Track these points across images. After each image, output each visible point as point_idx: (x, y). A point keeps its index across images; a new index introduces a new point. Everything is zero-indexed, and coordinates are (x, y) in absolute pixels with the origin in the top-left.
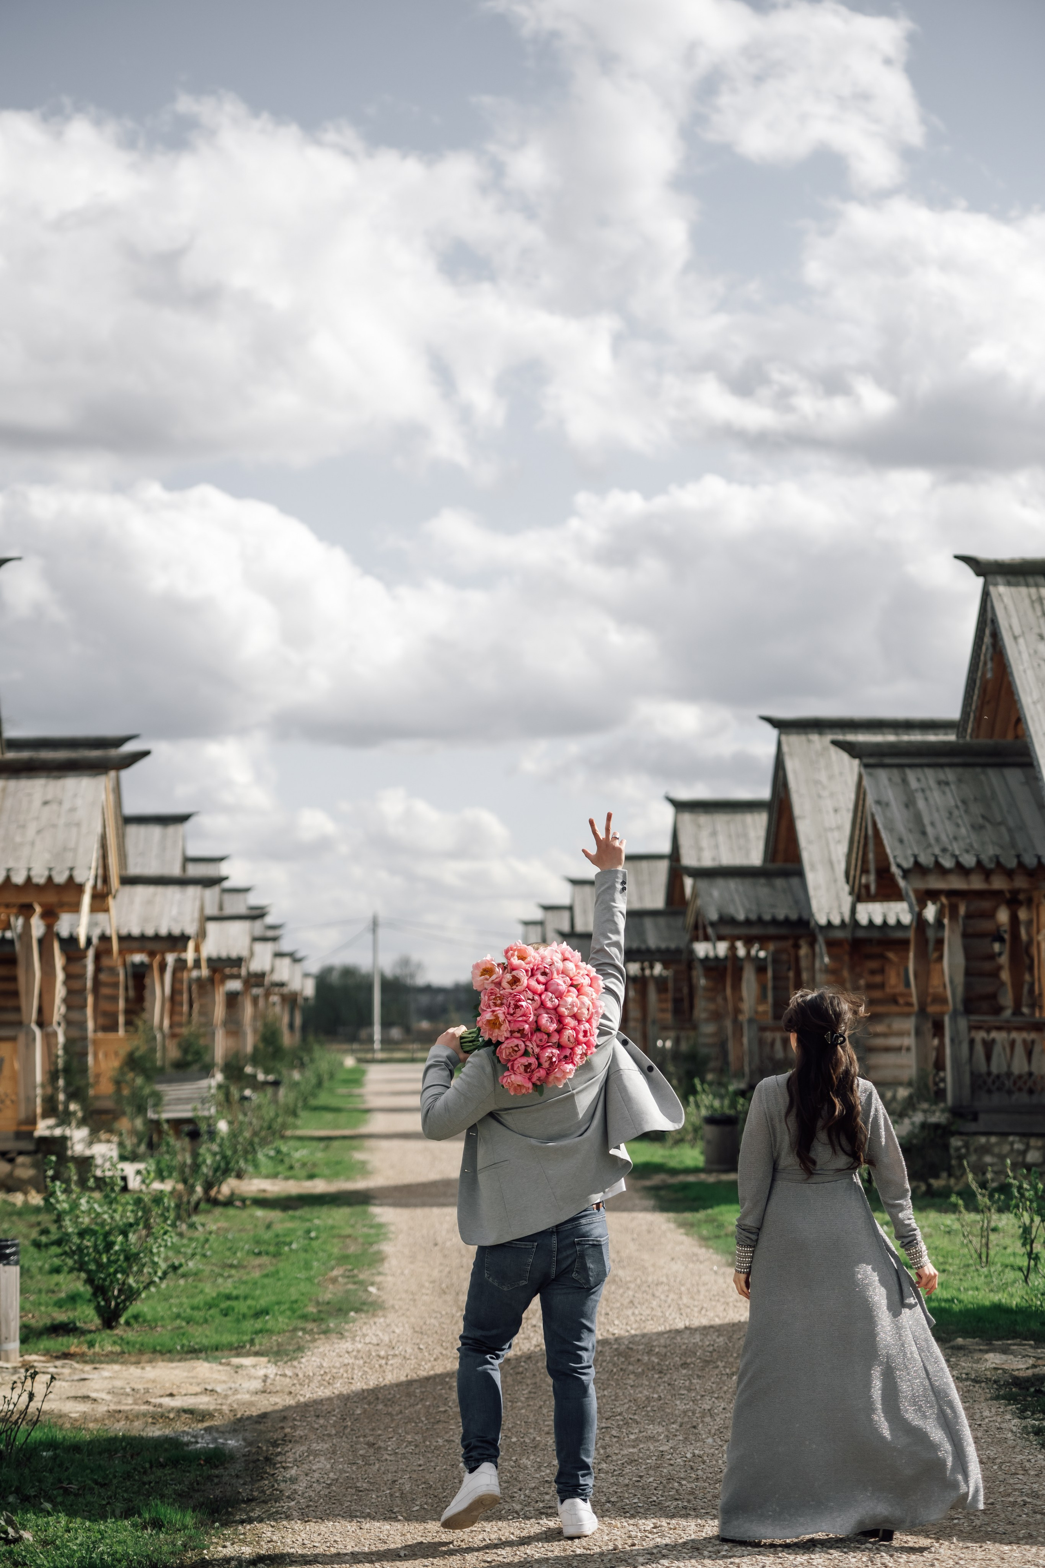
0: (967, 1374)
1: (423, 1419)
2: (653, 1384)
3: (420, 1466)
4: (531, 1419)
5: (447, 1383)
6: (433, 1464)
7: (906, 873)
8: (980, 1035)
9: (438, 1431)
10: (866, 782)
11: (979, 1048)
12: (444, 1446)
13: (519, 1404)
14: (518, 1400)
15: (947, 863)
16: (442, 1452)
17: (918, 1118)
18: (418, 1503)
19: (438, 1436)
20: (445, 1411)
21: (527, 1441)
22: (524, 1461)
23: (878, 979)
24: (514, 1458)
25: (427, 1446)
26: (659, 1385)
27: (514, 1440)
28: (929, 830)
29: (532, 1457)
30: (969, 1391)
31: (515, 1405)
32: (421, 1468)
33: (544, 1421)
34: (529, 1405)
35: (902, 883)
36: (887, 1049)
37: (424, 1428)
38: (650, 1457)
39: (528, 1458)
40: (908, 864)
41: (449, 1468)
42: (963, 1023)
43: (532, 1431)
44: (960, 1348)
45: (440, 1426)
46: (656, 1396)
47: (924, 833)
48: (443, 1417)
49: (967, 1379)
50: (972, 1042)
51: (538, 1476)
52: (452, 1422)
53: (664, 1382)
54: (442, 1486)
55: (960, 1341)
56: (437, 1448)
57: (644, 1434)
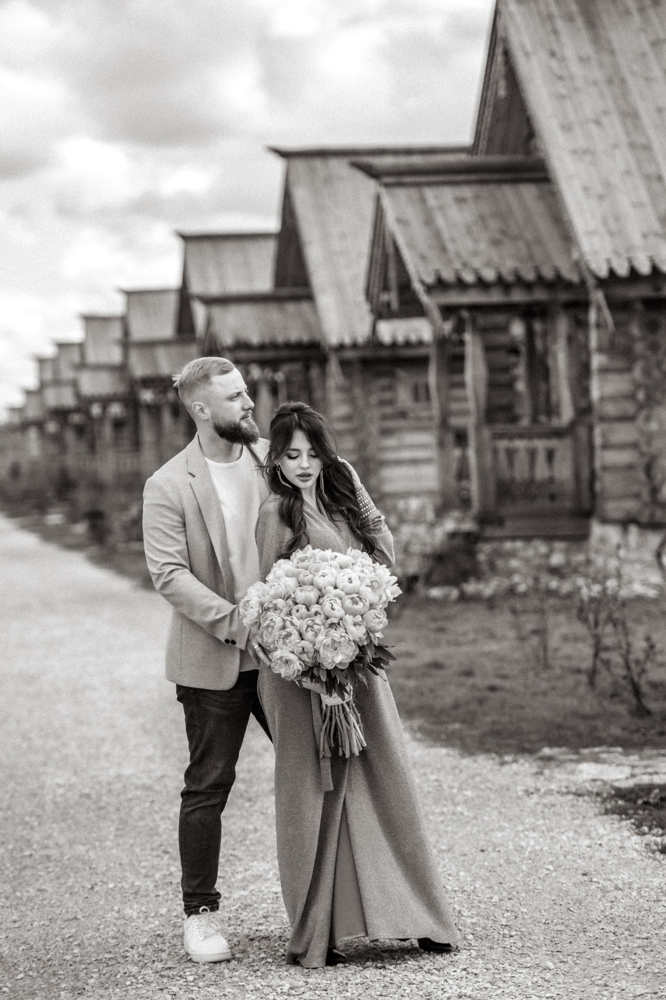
0: (567, 787)
1: (8, 865)
2: (245, 814)
3: (15, 922)
4: (125, 861)
5: (27, 823)
6: (28, 919)
7: (429, 289)
8: (503, 444)
9: (27, 879)
10: (386, 202)
11: (502, 457)
12: (37, 896)
13: (109, 843)
14: (106, 839)
15: (469, 278)
16: (35, 904)
17: (449, 525)
18: (21, 969)
19: (28, 885)
20: (31, 855)
21: (126, 886)
22: (128, 912)
23: (387, 395)
24: (116, 908)
25: (17, 898)
26: (252, 815)
27: (111, 885)
28: (450, 247)
29: (135, 906)
30: (573, 806)
31: (103, 844)
32: (17, 925)
33: (140, 862)
34: (119, 845)
35: (425, 299)
36: (399, 463)
37: (11, 875)
38: (264, 901)
39: (131, 908)
40: (430, 279)
41: (47, 923)
42: (486, 433)
43: (128, 874)
44: (549, 759)
45: (28, 872)
46: (251, 827)
47: (443, 249)
48: (28, 862)
49: (568, 793)
50: (495, 451)
51: (147, 928)
52: (40, 867)
53: (256, 811)
54: (45, 945)
55: (547, 751)
56: (30, 899)
57: (250, 872)
